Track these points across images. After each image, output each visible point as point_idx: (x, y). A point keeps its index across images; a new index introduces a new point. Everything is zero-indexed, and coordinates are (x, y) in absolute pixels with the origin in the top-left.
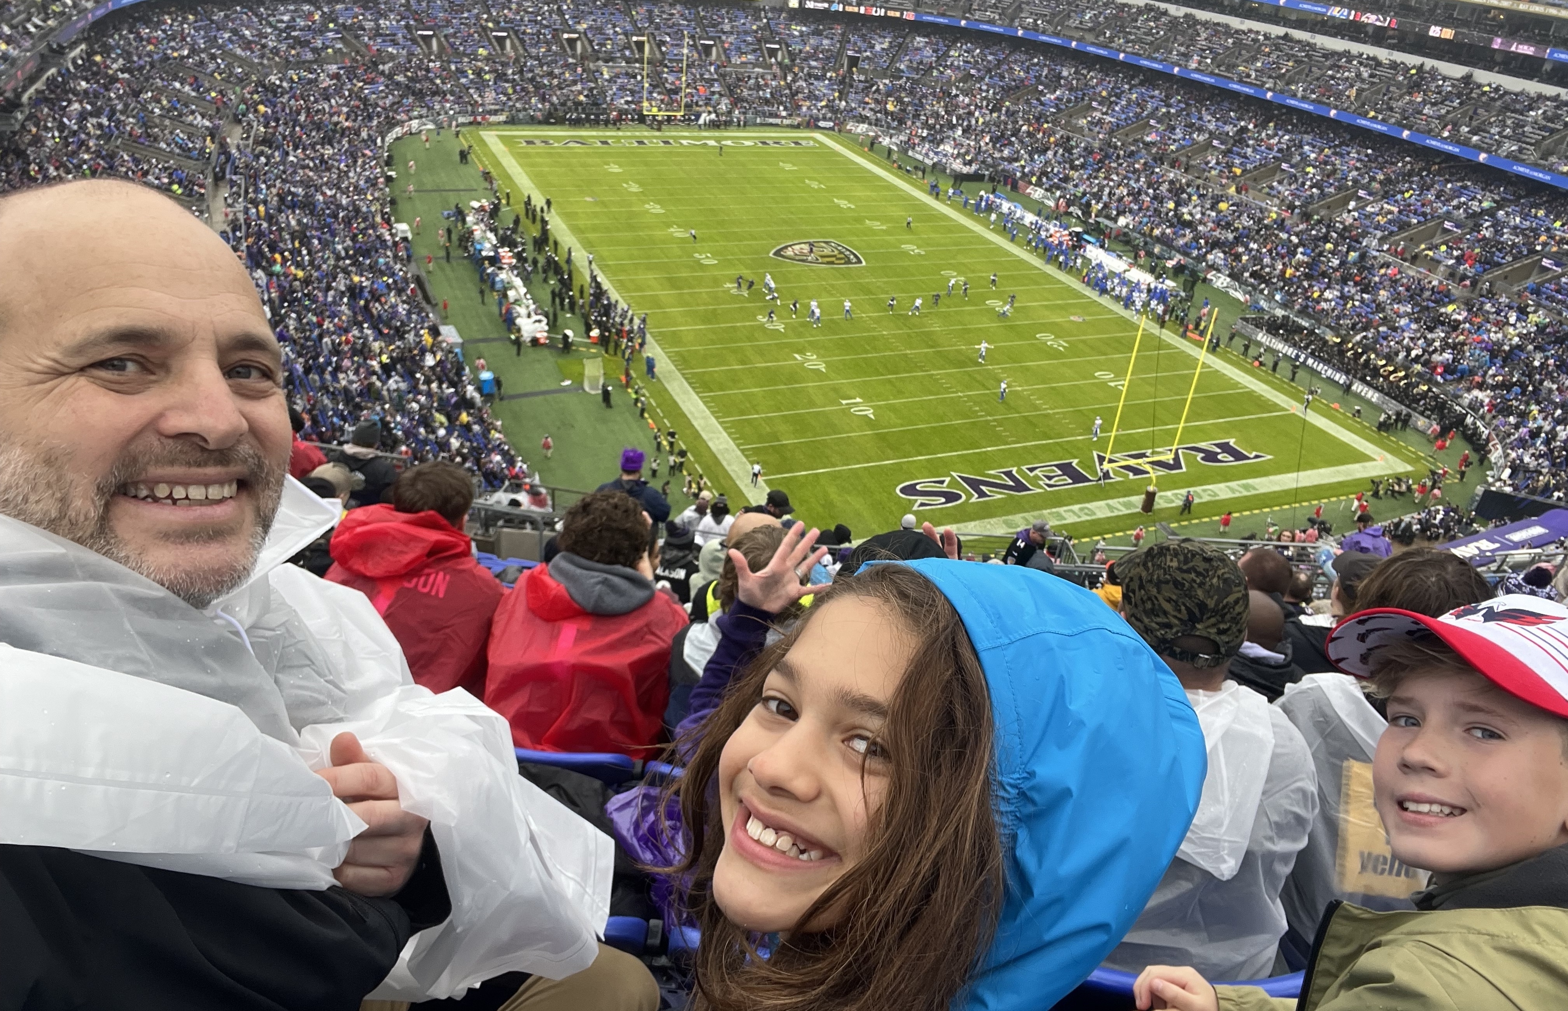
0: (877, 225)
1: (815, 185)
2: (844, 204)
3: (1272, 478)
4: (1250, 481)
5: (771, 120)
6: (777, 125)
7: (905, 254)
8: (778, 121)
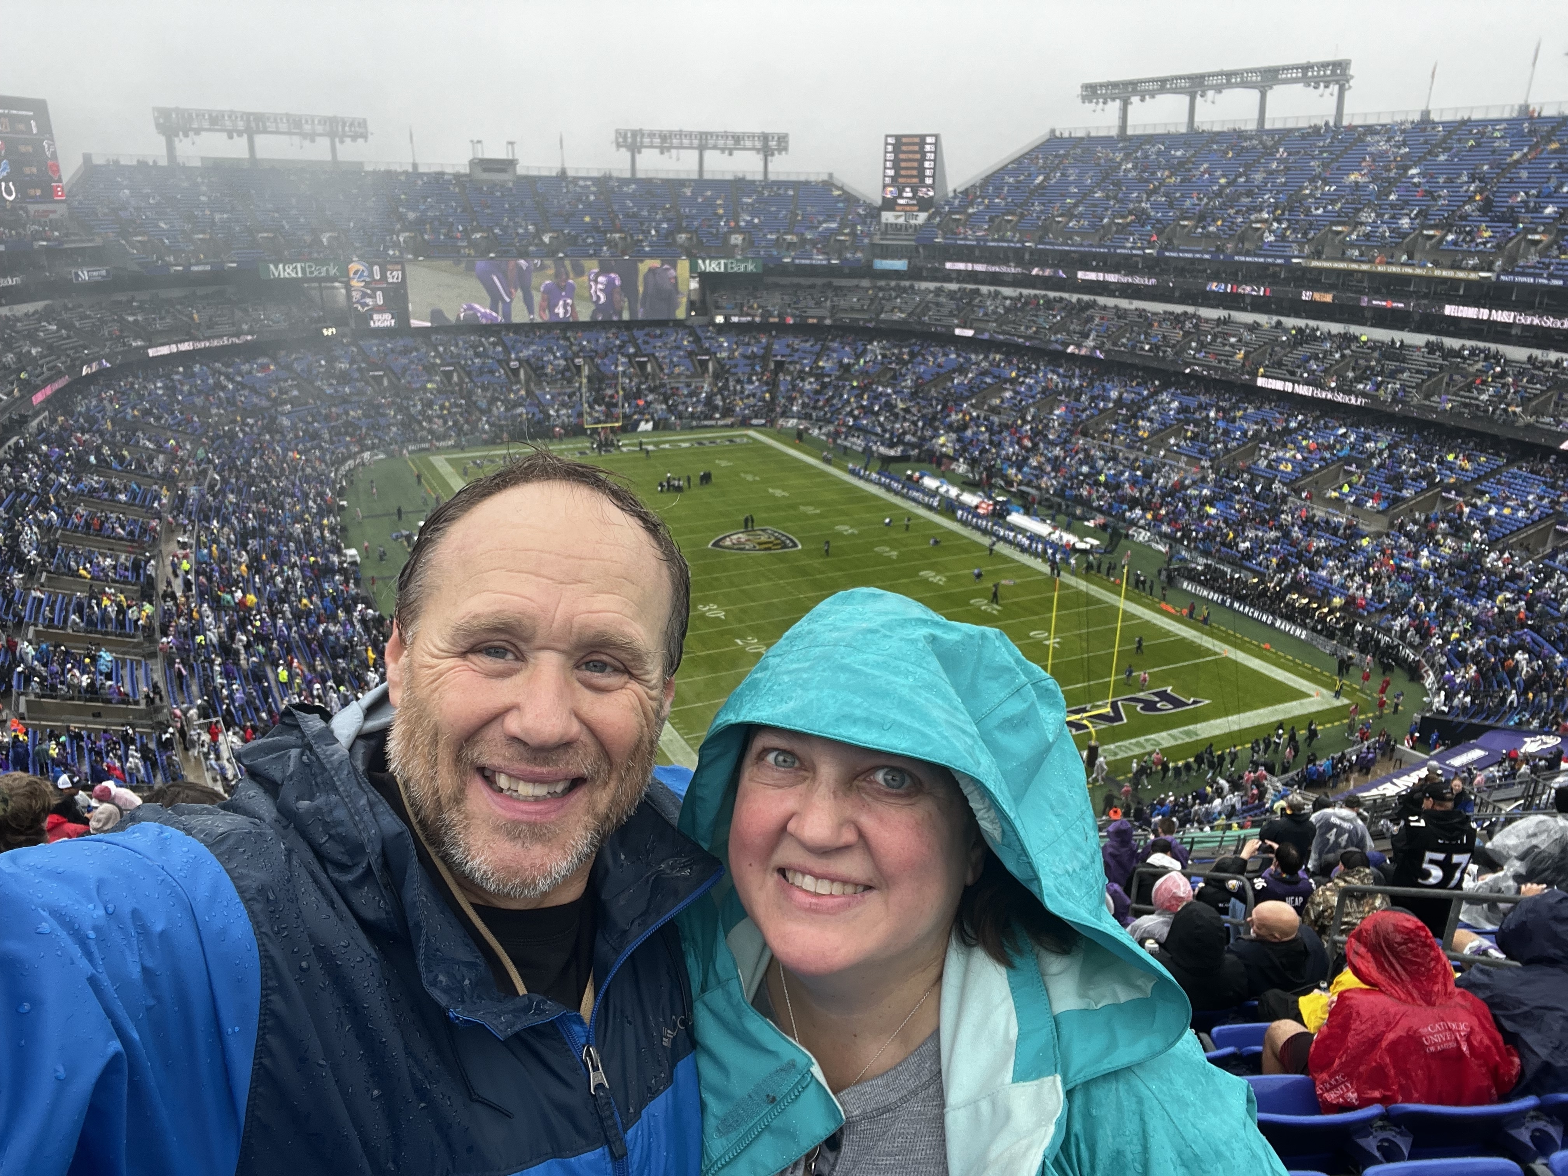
0: (810, 510)
1: (749, 478)
2: (779, 493)
3: (1212, 722)
4: (1191, 727)
5: (706, 423)
6: (712, 426)
7: (839, 535)
8: (713, 422)
